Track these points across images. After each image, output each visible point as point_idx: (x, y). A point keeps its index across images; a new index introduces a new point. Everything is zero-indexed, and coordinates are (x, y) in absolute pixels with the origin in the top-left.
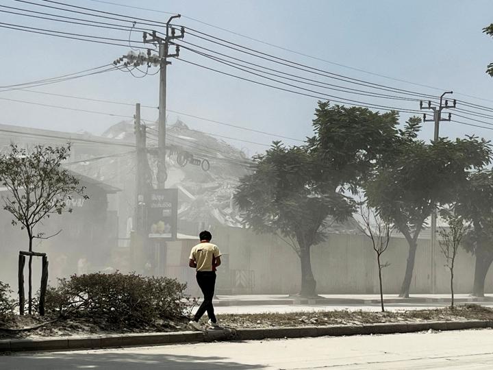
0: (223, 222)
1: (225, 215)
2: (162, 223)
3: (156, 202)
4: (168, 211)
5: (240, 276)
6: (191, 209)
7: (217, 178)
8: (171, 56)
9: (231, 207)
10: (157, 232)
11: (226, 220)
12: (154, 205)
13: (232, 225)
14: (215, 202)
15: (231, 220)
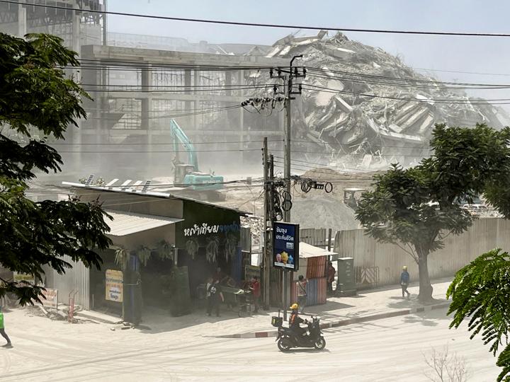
0: (377, 131)
1: (379, 124)
2: (285, 254)
3: (281, 234)
4: (291, 244)
5: (365, 274)
6: (349, 119)
7: (373, 88)
8: (294, 93)
9: (385, 116)
10: (282, 262)
11: (380, 129)
12: (278, 237)
13: (386, 134)
14: (370, 112)
15: (385, 129)
